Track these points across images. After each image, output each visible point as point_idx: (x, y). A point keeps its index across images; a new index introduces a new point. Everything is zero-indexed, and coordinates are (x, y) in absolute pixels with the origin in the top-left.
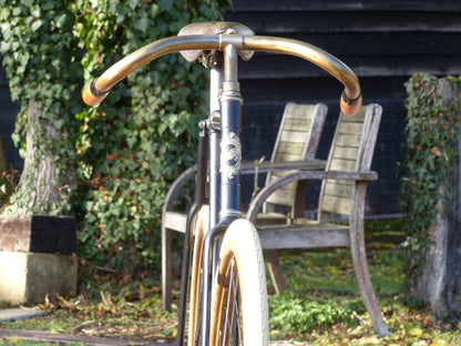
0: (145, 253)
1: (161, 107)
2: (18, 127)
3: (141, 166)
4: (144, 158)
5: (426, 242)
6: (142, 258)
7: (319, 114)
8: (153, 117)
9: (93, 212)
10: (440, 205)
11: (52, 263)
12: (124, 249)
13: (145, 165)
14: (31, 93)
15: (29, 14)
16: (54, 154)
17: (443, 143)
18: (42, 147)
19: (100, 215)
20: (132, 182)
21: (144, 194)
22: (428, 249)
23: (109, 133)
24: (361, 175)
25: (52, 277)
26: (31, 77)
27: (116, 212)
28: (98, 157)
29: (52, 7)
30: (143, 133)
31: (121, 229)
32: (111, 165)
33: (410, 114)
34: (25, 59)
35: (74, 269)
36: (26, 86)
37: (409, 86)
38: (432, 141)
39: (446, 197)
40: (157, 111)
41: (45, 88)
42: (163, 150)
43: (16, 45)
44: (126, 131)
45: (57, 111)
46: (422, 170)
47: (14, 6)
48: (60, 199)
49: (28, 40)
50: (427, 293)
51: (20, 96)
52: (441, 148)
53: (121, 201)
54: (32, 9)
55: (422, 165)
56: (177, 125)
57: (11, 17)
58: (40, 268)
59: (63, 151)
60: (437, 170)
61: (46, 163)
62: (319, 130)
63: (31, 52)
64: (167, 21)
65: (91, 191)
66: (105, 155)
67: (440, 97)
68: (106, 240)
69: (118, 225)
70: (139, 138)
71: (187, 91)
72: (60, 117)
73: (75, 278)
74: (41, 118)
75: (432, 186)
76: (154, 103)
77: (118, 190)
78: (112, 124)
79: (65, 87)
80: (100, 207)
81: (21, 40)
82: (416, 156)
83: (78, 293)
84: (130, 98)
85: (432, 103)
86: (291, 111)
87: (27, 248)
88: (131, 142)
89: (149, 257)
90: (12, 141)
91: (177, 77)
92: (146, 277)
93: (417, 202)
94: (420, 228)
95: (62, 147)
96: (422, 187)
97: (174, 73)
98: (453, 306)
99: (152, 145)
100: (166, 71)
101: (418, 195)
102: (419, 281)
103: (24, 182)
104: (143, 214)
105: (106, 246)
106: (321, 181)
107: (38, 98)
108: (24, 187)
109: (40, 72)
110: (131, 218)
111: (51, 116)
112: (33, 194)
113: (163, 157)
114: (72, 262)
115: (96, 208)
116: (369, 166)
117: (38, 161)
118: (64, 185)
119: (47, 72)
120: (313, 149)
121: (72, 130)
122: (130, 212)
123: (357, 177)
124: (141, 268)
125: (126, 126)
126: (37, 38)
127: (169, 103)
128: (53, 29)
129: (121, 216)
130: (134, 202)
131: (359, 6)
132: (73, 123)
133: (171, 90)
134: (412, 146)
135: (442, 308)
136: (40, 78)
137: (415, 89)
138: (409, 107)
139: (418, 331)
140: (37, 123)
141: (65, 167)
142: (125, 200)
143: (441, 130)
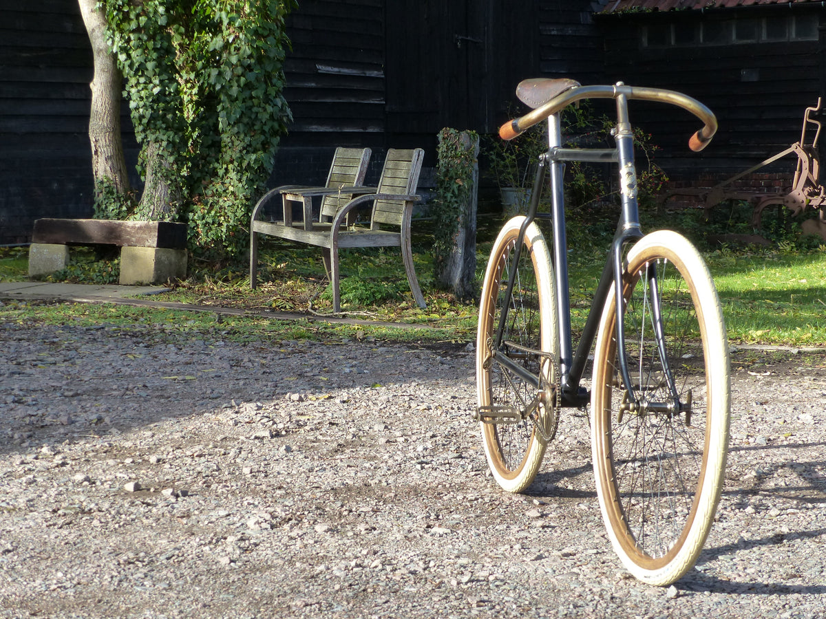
0: (229, 249)
1: (244, 148)
2: (140, 160)
3: (228, 189)
4: (230, 183)
5: (450, 243)
6: (227, 253)
7: (366, 155)
8: (238, 155)
9: (193, 220)
10: (460, 219)
11: (171, 255)
12: (215, 246)
13: (231, 189)
14: (151, 137)
15: (151, 82)
16: (167, 180)
17: (464, 176)
18: (159, 175)
19: (198, 222)
20: (221, 200)
21: (230, 208)
22: (451, 249)
23: (203, 166)
24: (411, 197)
25: (170, 264)
26: (152, 126)
27: (210, 220)
28: (195, 182)
29: (167, 78)
30: (230, 166)
31: (213, 232)
32: (205, 188)
33: (440, 156)
34: (149, 113)
35: (185, 259)
36: (148, 132)
37: (440, 136)
38: (456, 174)
39: (465, 213)
40: (241, 151)
41: (161, 133)
42: (244, 178)
43: (141, 103)
44: (216, 165)
45: (170, 150)
46: (449, 195)
47: (140, 76)
48: (170, 211)
49: (151, 100)
50: (450, 278)
51: (143, 139)
52: (463, 180)
53: (213, 213)
54: (153, 78)
55: (449, 191)
56: (256, 160)
57: (138, 83)
58: (163, 258)
59: (173, 178)
60: (459, 194)
61: (162, 186)
62: (366, 166)
63: (152, 108)
64: (249, 89)
65: (191, 206)
66: (201, 181)
67: (462, 145)
68: (203, 239)
69: (211, 229)
70: (227, 169)
71: (263, 138)
72: (172, 154)
73: (186, 266)
74: (158, 155)
75: (456, 205)
76: (239, 145)
77: (211, 205)
78: (205, 160)
79: (176, 134)
80: (199, 217)
81: (145, 100)
82: (445, 185)
83: (188, 276)
84: (220, 142)
85: (456, 148)
86: (340, 152)
87: (155, 245)
88: (221, 172)
89: (232, 251)
90: (136, 171)
91: (256, 127)
92: (229, 265)
93: (444, 217)
94: (447, 234)
95: (173, 175)
96: (448, 206)
97: (253, 125)
98: (467, 288)
99: (237, 174)
100: (248, 123)
101: (445, 212)
102: (444, 270)
103: (145, 199)
104: (229, 222)
105: (203, 244)
106: (373, 201)
107: (156, 141)
108: (145, 202)
109: (158, 123)
110: (220, 225)
111: (166, 153)
112: (152, 207)
113: (244, 183)
114: (184, 255)
115: (196, 217)
116: (415, 191)
117: (156, 184)
118: (173, 201)
119: (163, 123)
120: (362, 179)
121: (179, 163)
122: (219, 220)
123: (408, 199)
124: (226, 259)
125: (217, 161)
126: (157, 99)
127: (250, 145)
128: (167, 93)
129: (213, 223)
130: (222, 213)
131: (313, 85)
132: (180, 158)
133: (251, 137)
134: (442, 178)
135: (460, 289)
136: (158, 126)
137: (444, 138)
138: (440, 152)
139: (446, 305)
140: (155, 157)
141: (174, 188)
142: (216, 212)
143: (463, 168)
